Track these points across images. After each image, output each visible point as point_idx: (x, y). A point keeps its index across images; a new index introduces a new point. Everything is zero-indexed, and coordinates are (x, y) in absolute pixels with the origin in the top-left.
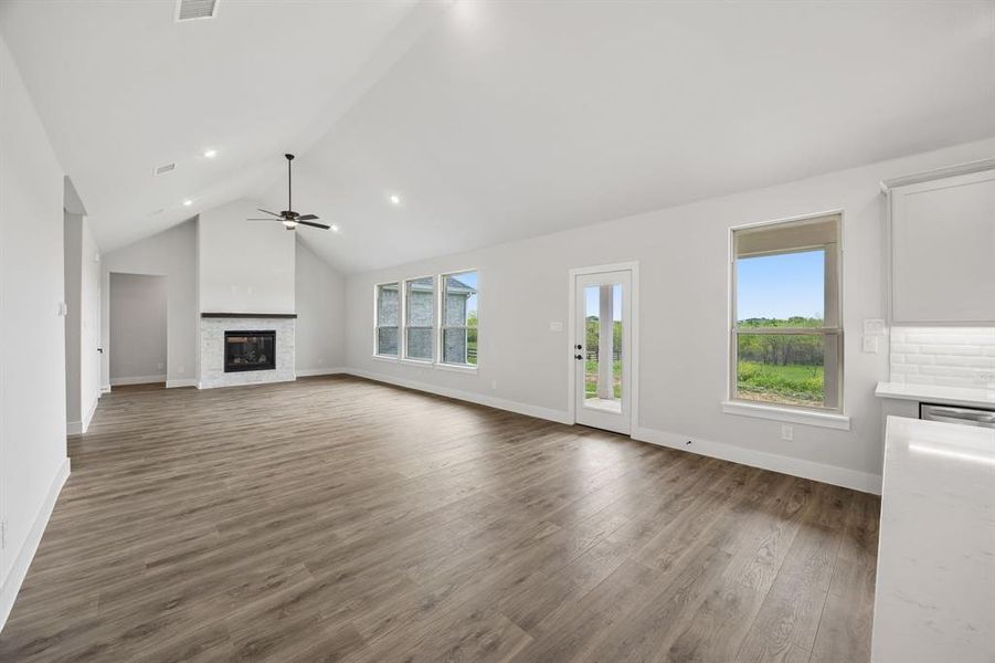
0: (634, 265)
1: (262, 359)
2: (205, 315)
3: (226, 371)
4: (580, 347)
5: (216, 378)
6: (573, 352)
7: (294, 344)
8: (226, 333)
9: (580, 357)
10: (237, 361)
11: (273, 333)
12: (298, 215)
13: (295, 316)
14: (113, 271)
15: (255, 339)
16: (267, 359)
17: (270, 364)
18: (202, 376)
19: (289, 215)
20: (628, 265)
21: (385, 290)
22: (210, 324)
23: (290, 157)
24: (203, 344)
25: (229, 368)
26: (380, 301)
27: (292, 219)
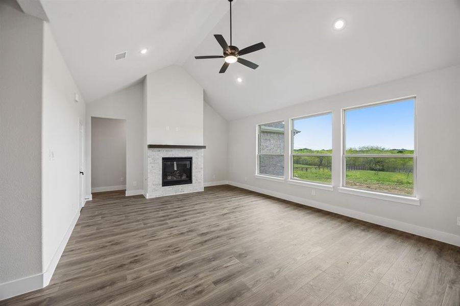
1: (184, 177)
2: (151, 146)
3: (163, 186)
5: (157, 191)
7: (203, 167)
8: (164, 159)
10: (169, 178)
11: (190, 159)
13: (204, 147)
14: (93, 116)
16: (187, 177)
17: (189, 180)
18: (149, 189)
22: (154, 153)
24: (149, 167)
25: (165, 183)
26: (259, 136)
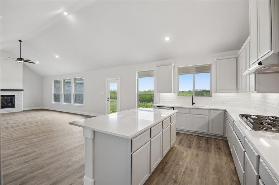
0: (119, 78)
1: (9, 105)
4: (108, 98)
6: (107, 99)
7: (22, 99)
9: (108, 101)
11: (14, 96)
12: (23, 59)
13: (23, 90)
15: (6, 97)
16: (12, 104)
17: (13, 106)
19: (20, 59)
20: (118, 78)
21: (57, 82)
23: (20, 41)
26: (55, 86)
27: (21, 60)
